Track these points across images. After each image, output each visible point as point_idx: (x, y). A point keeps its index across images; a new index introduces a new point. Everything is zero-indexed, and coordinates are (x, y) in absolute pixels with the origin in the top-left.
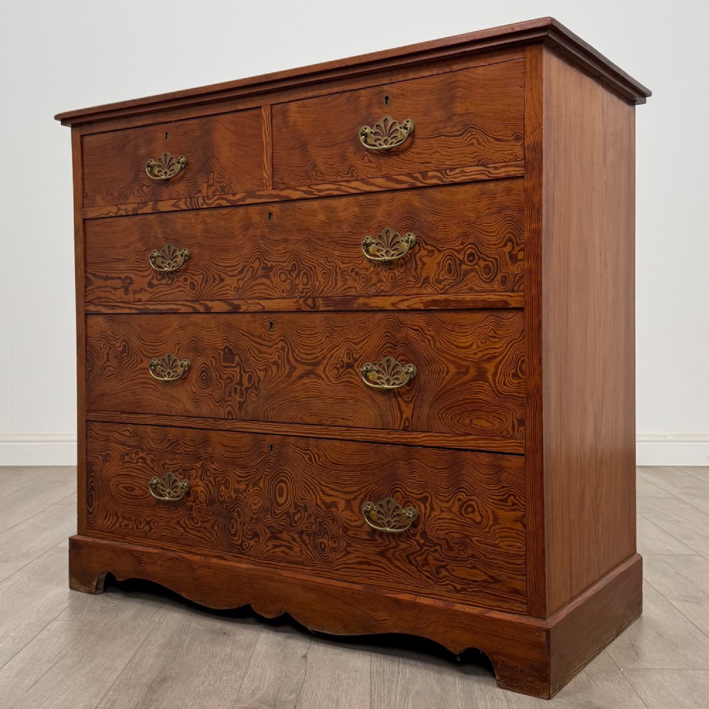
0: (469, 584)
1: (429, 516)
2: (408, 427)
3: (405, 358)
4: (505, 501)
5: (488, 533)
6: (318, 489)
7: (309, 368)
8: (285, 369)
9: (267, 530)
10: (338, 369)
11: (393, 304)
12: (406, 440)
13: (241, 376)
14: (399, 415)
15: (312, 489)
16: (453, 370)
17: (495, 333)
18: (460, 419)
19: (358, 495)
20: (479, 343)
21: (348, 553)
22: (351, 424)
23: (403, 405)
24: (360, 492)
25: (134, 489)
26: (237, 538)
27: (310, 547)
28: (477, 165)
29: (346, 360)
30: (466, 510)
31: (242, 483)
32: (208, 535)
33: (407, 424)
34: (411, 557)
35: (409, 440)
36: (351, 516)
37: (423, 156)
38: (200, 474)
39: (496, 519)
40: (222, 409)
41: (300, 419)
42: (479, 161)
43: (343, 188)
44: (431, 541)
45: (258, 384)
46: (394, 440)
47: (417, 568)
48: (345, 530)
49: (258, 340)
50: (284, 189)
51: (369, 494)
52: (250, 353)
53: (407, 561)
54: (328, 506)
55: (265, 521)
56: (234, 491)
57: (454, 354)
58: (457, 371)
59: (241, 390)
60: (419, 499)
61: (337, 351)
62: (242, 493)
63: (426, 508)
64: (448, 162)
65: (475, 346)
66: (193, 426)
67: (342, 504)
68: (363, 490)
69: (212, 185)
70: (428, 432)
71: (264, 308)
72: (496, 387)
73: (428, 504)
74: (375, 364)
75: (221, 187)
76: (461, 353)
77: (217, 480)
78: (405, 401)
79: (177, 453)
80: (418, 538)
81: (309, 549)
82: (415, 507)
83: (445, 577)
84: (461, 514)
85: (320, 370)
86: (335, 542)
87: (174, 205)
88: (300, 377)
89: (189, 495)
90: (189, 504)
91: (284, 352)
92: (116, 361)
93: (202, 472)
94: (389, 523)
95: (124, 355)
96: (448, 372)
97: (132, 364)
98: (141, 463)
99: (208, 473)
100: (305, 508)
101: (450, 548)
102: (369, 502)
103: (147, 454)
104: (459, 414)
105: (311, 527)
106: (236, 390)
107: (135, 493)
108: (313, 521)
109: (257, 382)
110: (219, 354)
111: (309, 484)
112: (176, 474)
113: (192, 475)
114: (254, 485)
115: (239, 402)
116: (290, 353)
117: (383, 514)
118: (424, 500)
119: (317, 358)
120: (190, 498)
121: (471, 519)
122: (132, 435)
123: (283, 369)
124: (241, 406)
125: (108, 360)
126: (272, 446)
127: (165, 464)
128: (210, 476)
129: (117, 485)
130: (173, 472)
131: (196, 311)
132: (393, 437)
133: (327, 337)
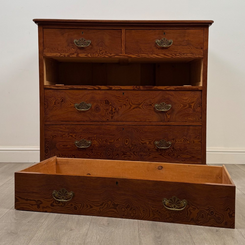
0: (186, 159)
1: (175, 143)
3: (168, 103)
4: (196, 137)
5: (191, 146)
6: (140, 139)
7: (137, 106)
9: (122, 153)
10: (147, 106)
11: (165, 88)
13: (112, 109)
14: (166, 118)
15: (138, 140)
16: (182, 105)
17: (194, 96)
19: (153, 140)
20: (189, 99)
21: (150, 156)
22: (151, 121)
23: (167, 115)
25: (67, 145)
26: (110, 156)
27: (137, 156)
28: (191, 54)
29: (149, 103)
30: (185, 141)
31: (112, 140)
32: (99, 156)
33: (169, 120)
34: (169, 154)
35: (169, 124)
36: (151, 146)
37: (175, 50)
38: (95, 139)
39: (194, 142)
40: (105, 119)
41: (134, 120)
42: (191, 53)
43: (150, 56)
44: (175, 150)
45: (118, 111)
46: (165, 124)
47: (171, 157)
48: (149, 150)
49: (119, 98)
50: (129, 54)
51: (157, 139)
52: (115, 102)
53: (168, 155)
54: (143, 144)
55: (121, 150)
56: (109, 143)
57: (182, 101)
58: (183, 106)
59: (112, 113)
60: (172, 139)
61: (146, 101)
62: (112, 143)
63: (174, 141)
64: (183, 52)
65: (188, 99)
66: (93, 124)
67: (148, 143)
68: (155, 138)
69: (102, 50)
70: (175, 122)
71: (121, 88)
72: (194, 110)
73: (175, 140)
74: (159, 105)
75: (105, 51)
76: (185, 101)
77: (102, 140)
78: (168, 114)
79: (86, 133)
80: (172, 149)
81: (136, 156)
82: (171, 141)
83: (179, 158)
84: (184, 142)
85: (141, 106)
86: (145, 153)
87: (86, 55)
88: (134, 108)
89: (91, 145)
90: (91, 148)
91: (128, 101)
92: (59, 104)
93: (96, 138)
94: (163, 146)
95: (62, 102)
96: (181, 106)
97: (66, 106)
98: (70, 137)
99: (99, 138)
100: (135, 145)
101: (181, 151)
102: (157, 141)
103: (73, 134)
104: (184, 117)
105: (137, 150)
106: (110, 112)
107: (68, 147)
108: (138, 148)
109: (118, 110)
110: (103, 102)
111: (137, 138)
112: (86, 139)
113: (92, 139)
114: (117, 140)
115: (111, 116)
116: (130, 102)
117: (161, 144)
118: (173, 139)
119: (139, 103)
120: (92, 146)
121: (187, 143)
122: (66, 128)
123: (128, 106)
124: (112, 117)
125: (55, 104)
126: (123, 129)
127: (81, 136)
128: (100, 139)
129: (59, 145)
130: (84, 139)
131: (94, 89)
132: (164, 124)
133: (143, 97)
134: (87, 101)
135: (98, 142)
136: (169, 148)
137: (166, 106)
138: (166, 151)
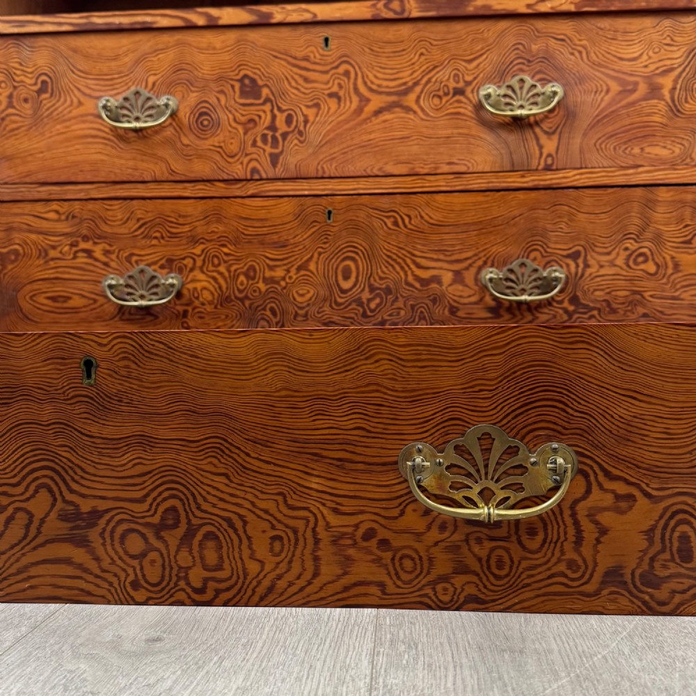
1: (582, 276)
2: (552, 164)
3: (544, 76)
4: (689, 242)
5: (666, 284)
6: (409, 261)
7: (393, 98)
8: (351, 102)
10: (440, 97)
12: (548, 182)
13: (274, 117)
14: (537, 152)
15: (399, 264)
16: (615, 87)
17: (672, 40)
18: (626, 149)
19: (474, 262)
20: (650, 53)
22: (463, 169)
23: (544, 139)
24: (476, 258)
29: (452, 84)
30: (634, 260)
31: (278, 269)
33: (549, 161)
35: (554, 181)
36: (462, 291)
38: (199, 263)
39: (676, 266)
40: (240, 167)
41: (380, 169)
44: (586, 306)
45: (305, 126)
46: (531, 184)
48: (453, 311)
49: (304, 64)
51: (492, 258)
52: (290, 83)
54: (425, 282)
55: (320, 315)
56: (264, 282)
57: (616, 68)
58: (621, 88)
59: (274, 138)
60: (568, 256)
61: (438, 72)
62: (278, 283)
63: (577, 266)
65: (645, 57)
66: (186, 195)
67: (447, 277)
68: (482, 254)
70: (581, 168)
71: (315, 15)
72: (675, 106)
73: (580, 261)
74: (499, 87)
76: (626, 66)
77: (233, 268)
78: (546, 133)
79: (156, 238)
80: (566, 304)
82: (561, 266)
84: (628, 266)
85: (410, 100)
88: (378, 112)
89: (179, 295)
90: (180, 308)
91: (349, 78)
92: (27, 106)
93: (204, 261)
94: (523, 291)
95: (44, 96)
96: (608, 91)
97: (60, 110)
98: (82, 259)
99: (216, 261)
100: (388, 291)
101: (614, 311)
102: (491, 269)
103: (95, 243)
104: (625, 143)
105: (398, 314)
106: (264, 137)
107: (71, 303)
108: (402, 306)
109: (303, 124)
110: (233, 86)
111: (394, 257)
112: (153, 267)
113: (186, 266)
114: (299, 269)
115: (271, 155)
116: (360, 81)
117: (512, 281)
118: (575, 256)
119: (405, 84)
120: (184, 300)
121: (642, 270)
122: (63, 217)
123: (348, 103)
124: (274, 159)
125: (10, 105)
126: (330, 212)
127: (132, 254)
128: (219, 264)
129: (34, 295)
130: (149, 265)
131: (188, 24)
132: (529, 181)
133: (422, 54)
134: (154, 84)
135: (215, 279)
136: (552, 298)
137: (535, 91)
138: (538, 315)
